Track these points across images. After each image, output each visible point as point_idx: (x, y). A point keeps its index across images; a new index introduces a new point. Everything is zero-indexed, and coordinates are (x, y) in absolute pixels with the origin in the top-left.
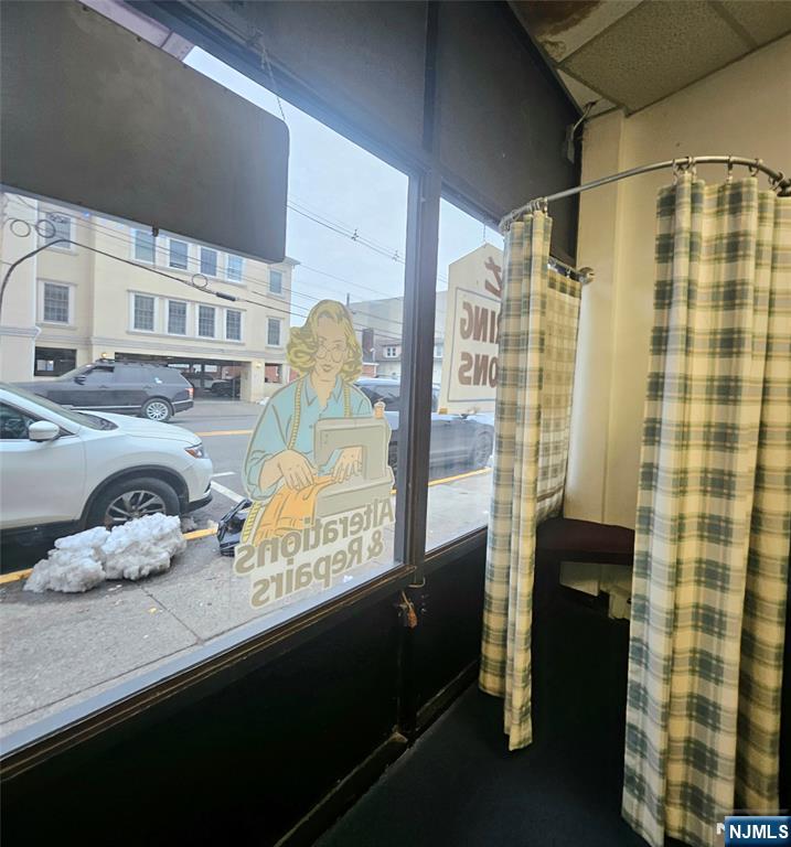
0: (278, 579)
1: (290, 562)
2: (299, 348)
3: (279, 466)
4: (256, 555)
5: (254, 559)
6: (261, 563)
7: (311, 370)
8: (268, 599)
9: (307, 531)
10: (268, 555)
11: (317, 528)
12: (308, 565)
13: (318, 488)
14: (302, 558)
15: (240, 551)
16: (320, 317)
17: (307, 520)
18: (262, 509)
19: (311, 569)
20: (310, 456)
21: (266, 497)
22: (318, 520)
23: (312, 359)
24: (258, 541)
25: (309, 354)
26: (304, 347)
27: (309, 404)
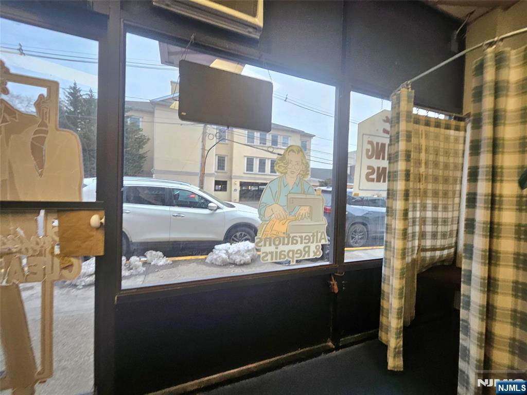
0: (272, 253)
1: (277, 248)
2: (280, 164)
3: (272, 209)
4: (263, 242)
5: (262, 243)
6: (265, 245)
7: (285, 173)
8: (267, 260)
9: (284, 238)
10: (268, 243)
11: (288, 237)
12: (285, 251)
13: (289, 221)
14: (281, 248)
15: (257, 239)
16: (289, 152)
17: (284, 233)
18: (265, 225)
19: (286, 253)
20: (285, 207)
21: (266, 221)
22: (289, 235)
23: (286, 168)
24: (264, 237)
25: (284, 167)
26: (282, 164)
27: (285, 187)
